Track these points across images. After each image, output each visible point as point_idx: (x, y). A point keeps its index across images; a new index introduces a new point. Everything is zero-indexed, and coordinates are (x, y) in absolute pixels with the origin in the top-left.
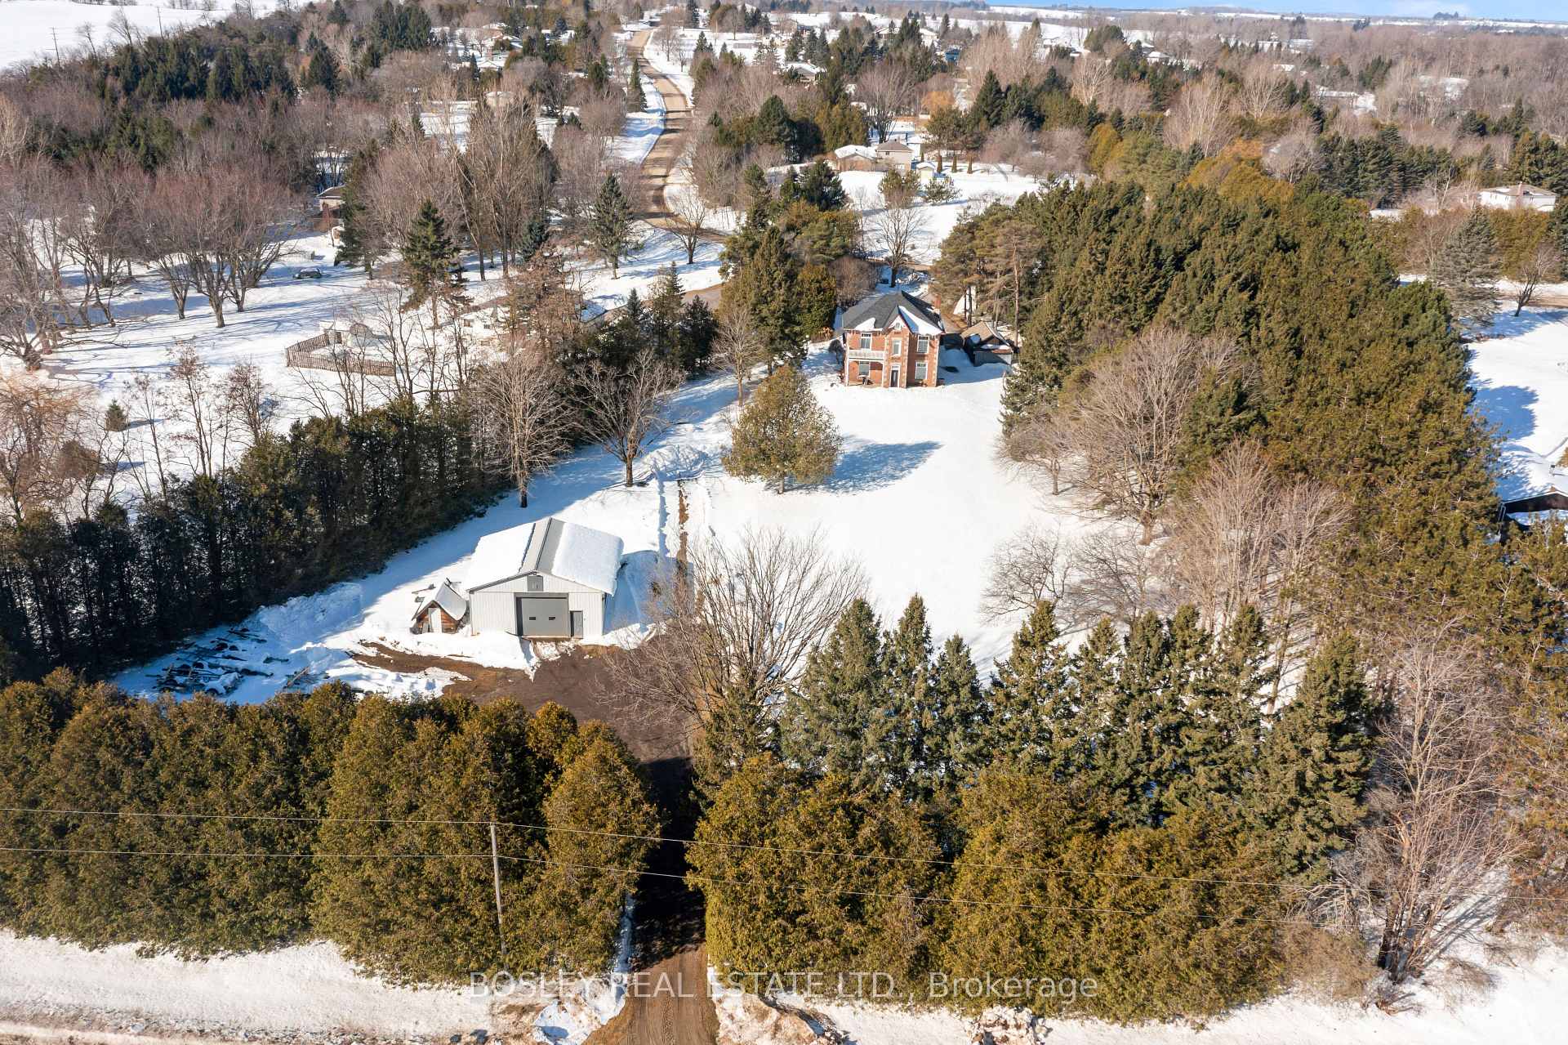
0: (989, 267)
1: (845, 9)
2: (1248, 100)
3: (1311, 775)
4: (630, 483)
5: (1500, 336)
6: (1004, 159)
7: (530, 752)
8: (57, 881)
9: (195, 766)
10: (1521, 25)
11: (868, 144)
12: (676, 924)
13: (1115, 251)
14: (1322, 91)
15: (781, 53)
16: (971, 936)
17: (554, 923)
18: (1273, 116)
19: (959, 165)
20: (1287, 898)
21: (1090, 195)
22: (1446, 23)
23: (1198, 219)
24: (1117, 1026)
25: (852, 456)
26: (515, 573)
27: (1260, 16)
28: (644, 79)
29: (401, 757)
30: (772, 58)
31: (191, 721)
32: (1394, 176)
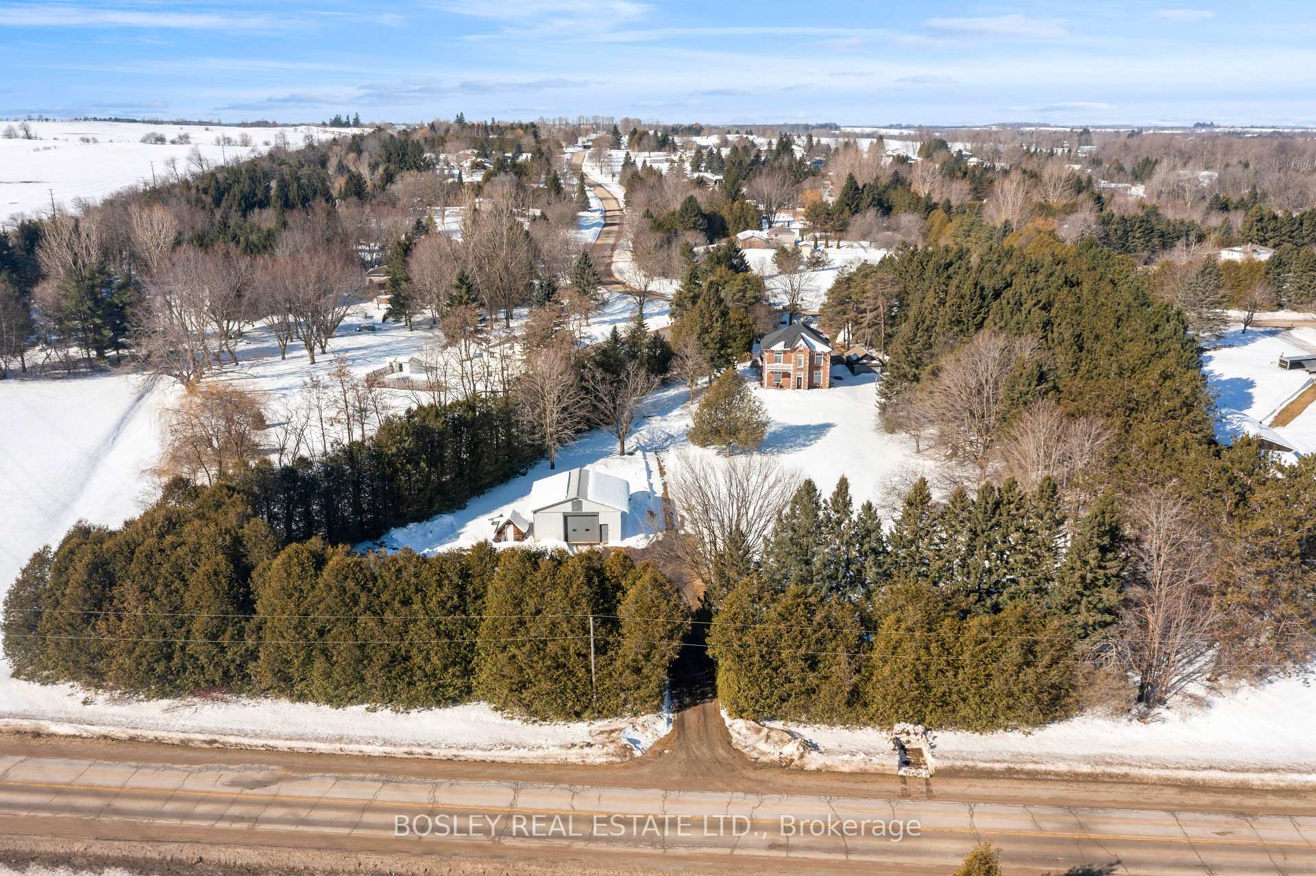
0: (863, 306)
1: (729, 132)
2: (1045, 191)
3: (1089, 576)
4: (623, 453)
5: (1230, 346)
6: (864, 238)
7: (607, 579)
8: (319, 664)
9: (404, 591)
10: (1263, 130)
11: (761, 230)
12: (697, 689)
13: (952, 289)
14: (1103, 183)
15: (688, 166)
16: (885, 679)
17: (629, 678)
18: (1065, 202)
19: (830, 243)
20: (1079, 652)
21: (931, 255)
22: (1204, 131)
23: (1009, 268)
24: (978, 734)
25: (774, 433)
26: (563, 499)
27: (1054, 129)
28: (587, 188)
29: (531, 580)
30: (681, 169)
31: (402, 563)
32: (1156, 241)
